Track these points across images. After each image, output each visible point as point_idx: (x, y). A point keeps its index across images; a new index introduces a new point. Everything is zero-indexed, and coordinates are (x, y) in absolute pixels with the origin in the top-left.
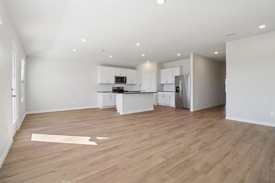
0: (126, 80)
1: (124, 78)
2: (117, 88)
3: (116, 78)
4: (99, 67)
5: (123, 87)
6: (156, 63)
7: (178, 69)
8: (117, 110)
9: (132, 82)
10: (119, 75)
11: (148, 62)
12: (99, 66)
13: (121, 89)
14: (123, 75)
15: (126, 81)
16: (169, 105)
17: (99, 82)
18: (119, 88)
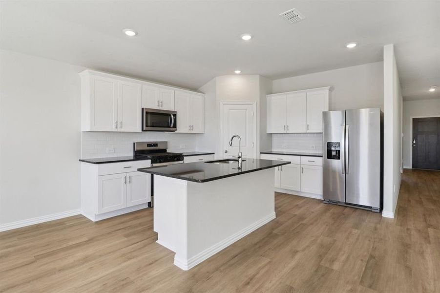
0: (175, 120)
1: (169, 115)
2: (149, 145)
3: (147, 113)
4: (87, 77)
5: (166, 143)
6: (258, 76)
7: (325, 92)
8: (156, 234)
9: (191, 127)
10: (154, 106)
11: (238, 72)
12: (87, 70)
13: (160, 147)
14: (167, 107)
15: (175, 126)
16: (297, 192)
17: (86, 127)
18: (156, 145)
